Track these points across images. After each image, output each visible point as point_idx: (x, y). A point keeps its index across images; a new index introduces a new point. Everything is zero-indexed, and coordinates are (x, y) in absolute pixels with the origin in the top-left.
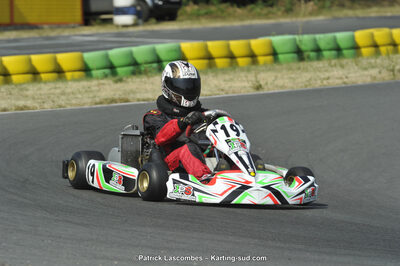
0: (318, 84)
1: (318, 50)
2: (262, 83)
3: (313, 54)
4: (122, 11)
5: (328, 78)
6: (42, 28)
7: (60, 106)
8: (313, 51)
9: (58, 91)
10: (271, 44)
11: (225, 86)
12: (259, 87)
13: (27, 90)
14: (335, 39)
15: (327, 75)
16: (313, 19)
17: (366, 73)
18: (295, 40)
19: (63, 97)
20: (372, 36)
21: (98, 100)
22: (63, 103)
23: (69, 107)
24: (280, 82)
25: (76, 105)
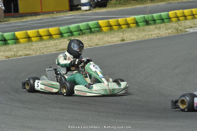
0: (147, 38)
1: (154, 20)
2: (125, 38)
3: (152, 22)
4: (84, 5)
5: (152, 35)
6: (53, 13)
7: (43, 53)
8: (152, 21)
9: (44, 46)
10: (135, 19)
11: (110, 40)
12: (123, 40)
13: (33, 46)
14: (161, 15)
15: (152, 33)
16: (160, 4)
17: (167, 31)
18: (145, 17)
19: (45, 49)
20: (176, 13)
21: (58, 49)
22: (44, 51)
23: (46, 53)
24: (132, 37)
25: (49, 52)
